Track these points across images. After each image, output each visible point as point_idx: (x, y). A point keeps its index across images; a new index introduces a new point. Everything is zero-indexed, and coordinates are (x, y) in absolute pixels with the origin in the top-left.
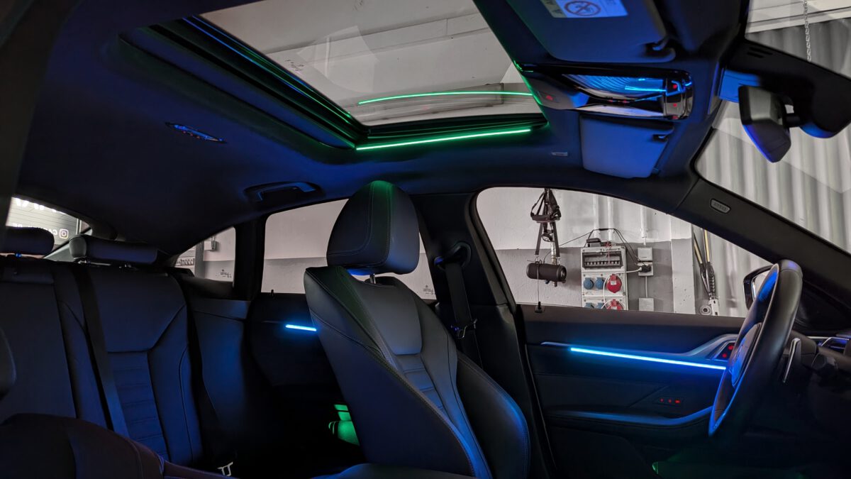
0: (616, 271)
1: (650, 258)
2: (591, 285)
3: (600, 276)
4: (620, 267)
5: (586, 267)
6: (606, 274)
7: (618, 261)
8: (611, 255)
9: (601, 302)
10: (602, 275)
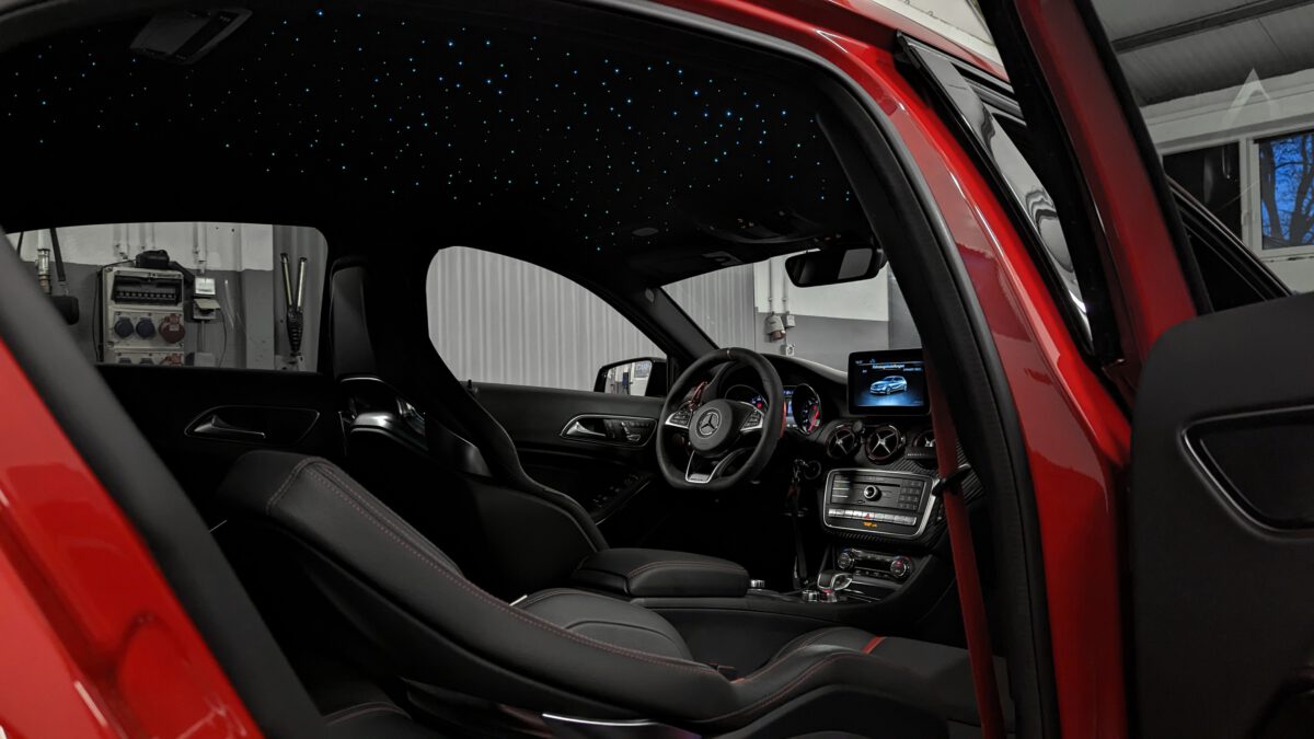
0: (168, 310)
1: (212, 294)
2: (124, 329)
3: (144, 317)
4: (176, 303)
5: (117, 301)
6: (157, 313)
7: (172, 295)
8: (162, 283)
9: (147, 356)
10: (150, 315)
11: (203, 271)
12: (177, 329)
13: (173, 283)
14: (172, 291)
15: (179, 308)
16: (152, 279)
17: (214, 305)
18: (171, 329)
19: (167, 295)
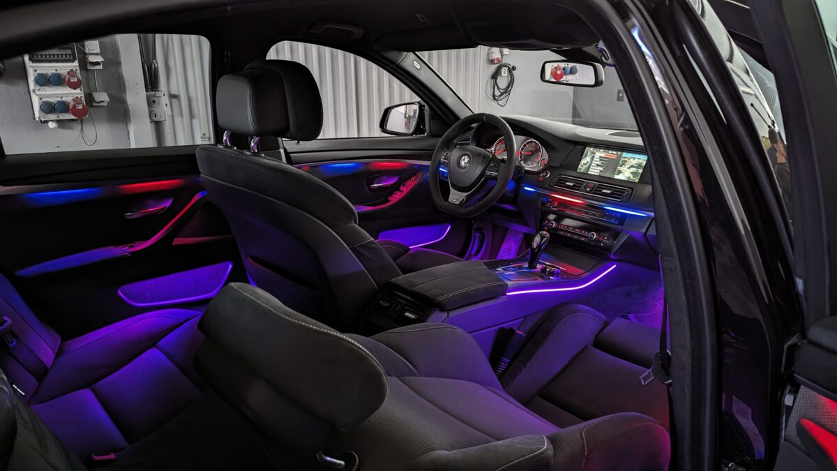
0: (71, 66)
1: (98, 51)
2: (43, 81)
3: (54, 72)
4: (73, 61)
6: (62, 69)
7: (70, 55)
9: (59, 99)
10: (56, 70)
12: (76, 80)
14: (69, 52)
15: (76, 63)
17: (100, 59)
18: (72, 81)
19: (66, 55)
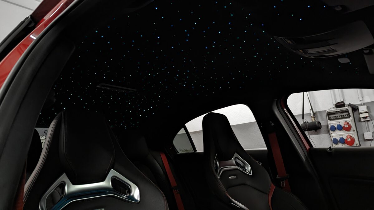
0: (347, 120)
1: (366, 110)
5: (330, 120)
6: (342, 122)
7: (348, 115)
8: (342, 112)
9: (341, 137)
10: (339, 123)
11: (362, 104)
12: (347, 126)
13: (347, 111)
15: (351, 118)
16: (338, 111)
17: (366, 115)
19: (346, 115)
